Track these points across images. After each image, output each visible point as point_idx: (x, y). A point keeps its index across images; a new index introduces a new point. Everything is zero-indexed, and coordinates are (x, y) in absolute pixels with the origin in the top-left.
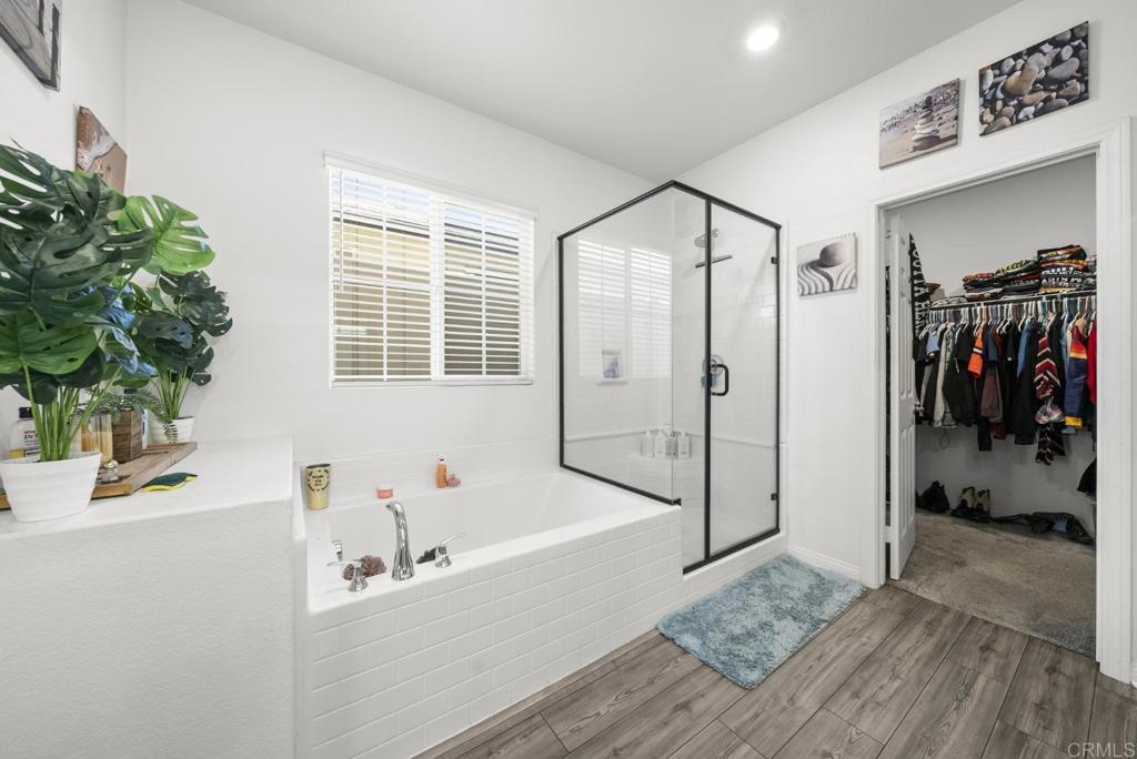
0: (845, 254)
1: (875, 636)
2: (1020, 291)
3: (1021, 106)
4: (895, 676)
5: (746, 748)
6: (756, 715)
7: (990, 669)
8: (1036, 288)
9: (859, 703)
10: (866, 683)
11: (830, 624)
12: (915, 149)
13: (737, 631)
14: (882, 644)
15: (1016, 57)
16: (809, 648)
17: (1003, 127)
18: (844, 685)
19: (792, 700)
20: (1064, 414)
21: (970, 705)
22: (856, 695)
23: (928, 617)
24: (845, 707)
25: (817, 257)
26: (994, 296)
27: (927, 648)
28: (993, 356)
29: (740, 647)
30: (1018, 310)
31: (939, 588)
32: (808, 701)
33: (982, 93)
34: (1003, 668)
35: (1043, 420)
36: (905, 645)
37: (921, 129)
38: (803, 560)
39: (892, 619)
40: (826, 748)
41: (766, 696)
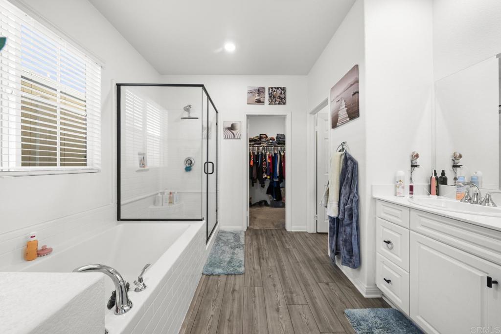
0: (238, 127)
1: (255, 243)
2: (258, 144)
3: (276, 101)
4: (266, 250)
5: (256, 288)
6: (251, 279)
7: (276, 239)
8: (260, 144)
9: (265, 260)
10: (262, 255)
11: (245, 245)
12: (256, 102)
13: (228, 259)
14: (258, 244)
15: (275, 88)
16: (246, 254)
17: (272, 104)
18: (260, 258)
19: (254, 269)
20: (267, 175)
21: (279, 248)
22: (263, 259)
23: (260, 233)
24: (264, 263)
25: (230, 126)
26: (253, 144)
27: (265, 240)
28: (255, 161)
29: (233, 263)
30: (258, 149)
31: (256, 225)
32: (257, 267)
33: (269, 93)
34: (277, 238)
35: (264, 177)
36: (262, 242)
37: (257, 97)
38: (226, 230)
39: (254, 237)
40: (268, 275)
41: (249, 272)
